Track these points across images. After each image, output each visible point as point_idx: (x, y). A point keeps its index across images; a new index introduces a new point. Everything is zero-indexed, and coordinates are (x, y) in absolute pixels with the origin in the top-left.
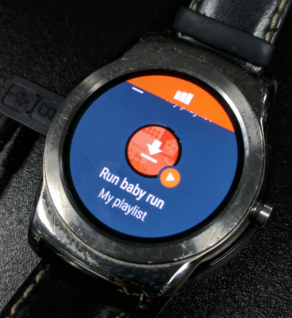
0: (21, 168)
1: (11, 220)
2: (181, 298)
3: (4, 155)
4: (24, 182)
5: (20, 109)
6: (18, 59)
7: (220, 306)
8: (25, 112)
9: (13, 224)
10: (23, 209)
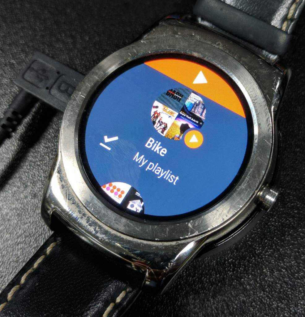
0: (38, 143)
1: (25, 193)
2: (189, 278)
3: (22, 129)
4: (40, 157)
5: (40, 85)
6: (41, 35)
7: (226, 288)
8: (45, 88)
9: (27, 198)
10: (38, 183)
